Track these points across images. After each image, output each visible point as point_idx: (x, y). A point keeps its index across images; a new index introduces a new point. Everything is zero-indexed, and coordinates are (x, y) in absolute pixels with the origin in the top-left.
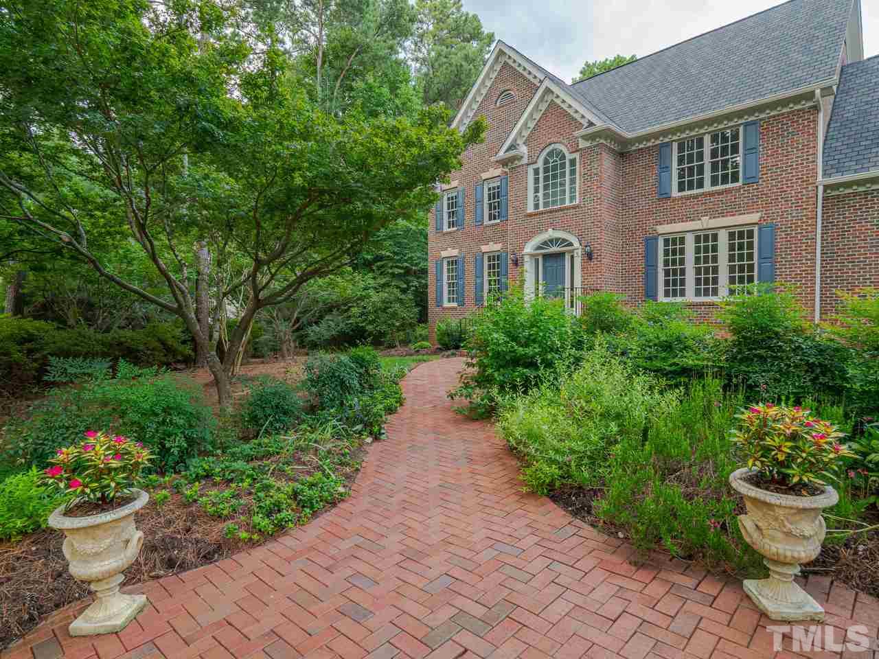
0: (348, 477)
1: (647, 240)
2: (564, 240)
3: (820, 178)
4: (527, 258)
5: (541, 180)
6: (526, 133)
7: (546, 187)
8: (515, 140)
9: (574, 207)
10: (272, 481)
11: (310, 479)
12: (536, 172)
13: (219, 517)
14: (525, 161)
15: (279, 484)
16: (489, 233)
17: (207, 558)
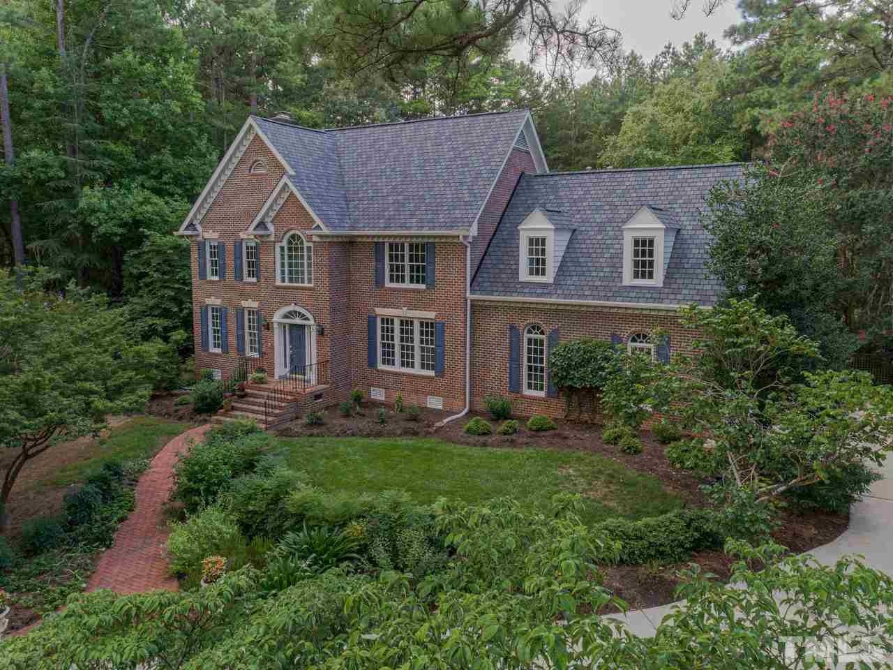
0: (88, 577)
1: (369, 317)
2: (304, 315)
3: (468, 294)
4: (275, 326)
5: (286, 257)
6: (272, 214)
7: (290, 265)
8: (263, 218)
9: (310, 289)
10: (50, 587)
11: (69, 583)
12: (282, 248)
13: (28, 608)
14: (272, 238)
15: (54, 588)
16: (248, 290)
17: (27, 624)
